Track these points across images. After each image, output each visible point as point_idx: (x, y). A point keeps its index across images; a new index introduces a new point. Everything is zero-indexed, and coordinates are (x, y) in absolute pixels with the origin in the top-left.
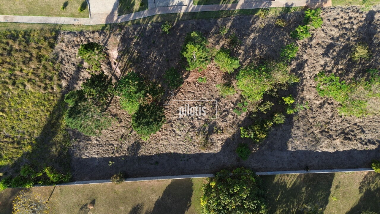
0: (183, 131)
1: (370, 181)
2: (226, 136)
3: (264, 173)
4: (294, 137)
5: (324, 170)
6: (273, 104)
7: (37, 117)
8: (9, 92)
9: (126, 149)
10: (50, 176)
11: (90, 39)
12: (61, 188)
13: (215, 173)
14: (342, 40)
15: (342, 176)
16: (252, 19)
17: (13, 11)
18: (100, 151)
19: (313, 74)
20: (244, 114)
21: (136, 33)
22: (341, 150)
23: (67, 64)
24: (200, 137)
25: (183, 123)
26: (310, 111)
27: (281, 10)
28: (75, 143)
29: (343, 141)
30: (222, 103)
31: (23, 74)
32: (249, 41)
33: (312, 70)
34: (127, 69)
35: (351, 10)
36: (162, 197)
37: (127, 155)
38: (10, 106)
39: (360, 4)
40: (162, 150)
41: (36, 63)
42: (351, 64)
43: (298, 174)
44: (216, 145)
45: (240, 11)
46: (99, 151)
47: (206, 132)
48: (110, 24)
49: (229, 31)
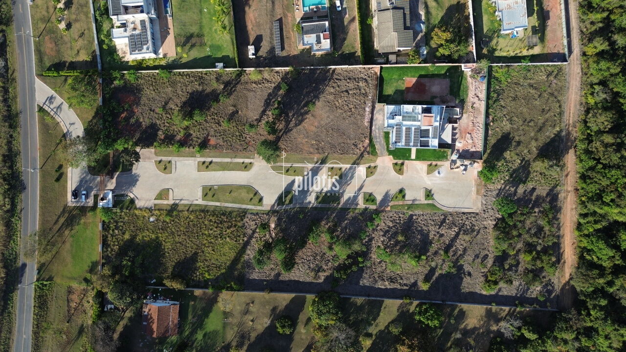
0: (304, 269)
1: (403, 306)
2: (327, 274)
3: (345, 296)
4: (364, 278)
5: (379, 298)
6: (352, 261)
7: (230, 255)
8: (218, 242)
9: (273, 276)
10: (234, 286)
11: (261, 217)
12: (238, 293)
13: (318, 293)
14: (394, 229)
15: (388, 302)
16: (347, 213)
17: (225, 201)
19: (377, 245)
20: (338, 263)
21: (285, 216)
22: (388, 288)
23: (248, 229)
24: (313, 273)
25: (304, 265)
26: (374, 265)
27: (362, 210)
28: (247, 270)
29: (390, 283)
30: (326, 256)
31: (226, 233)
32: (343, 225)
33: (376, 243)
34: (278, 234)
35: (401, 213)
36: (289, 303)
37: (273, 279)
38: (217, 249)
39: (405, 211)
40: (291, 278)
41: (234, 228)
42: (397, 242)
43: (364, 298)
44: (321, 278)
45: (341, 209)
46: (259, 276)
47: (316, 271)
48: (272, 211)
49: (334, 218)
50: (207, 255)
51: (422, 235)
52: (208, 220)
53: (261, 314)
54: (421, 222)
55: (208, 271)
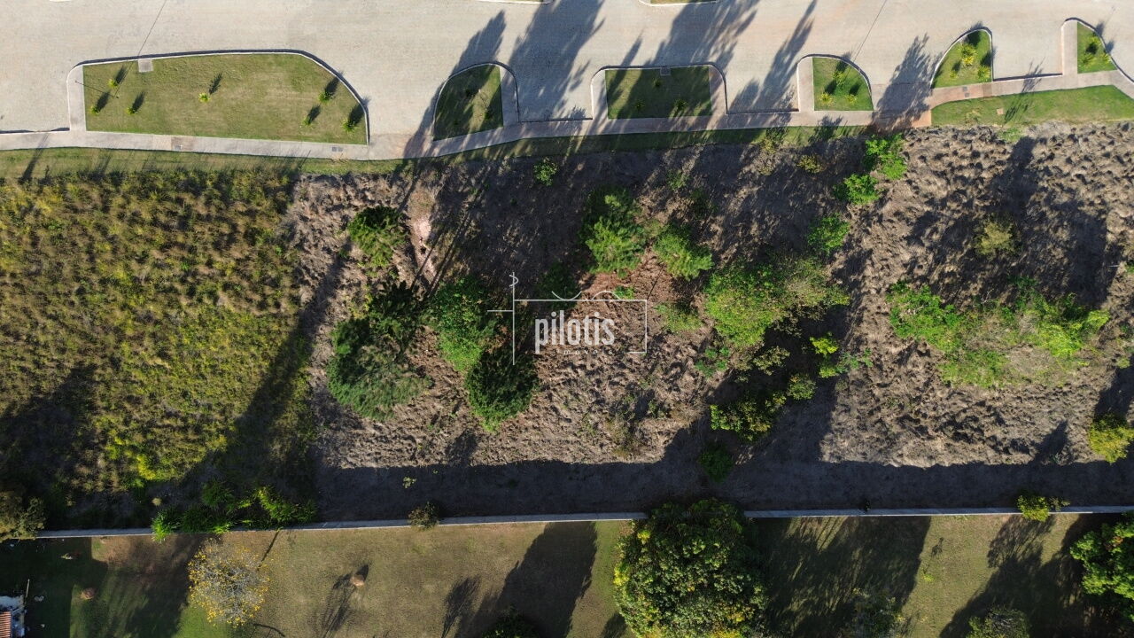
0: (576, 410)
1: (1014, 538)
2: (677, 424)
3: (764, 514)
4: (836, 430)
5: (905, 510)
6: (788, 354)
7: (241, 370)
8: (179, 313)
9: (442, 450)
10: (270, 507)
11: (367, 193)
12: (292, 536)
13: (648, 511)
14: (954, 206)
15: (948, 526)
16: (745, 152)
17: (193, 125)
18: (383, 453)
19: (884, 284)
20: (720, 373)
21: (473, 181)
22: (947, 464)
23: (313, 250)
24: (617, 425)
25: (577, 390)
26: (875, 370)
27: (812, 133)
28: (326, 433)
29: (951, 442)
30: (669, 346)
31: (212, 271)
33: (882, 273)
34: (450, 264)
35: (978, 136)
36: (522, 564)
37: (444, 462)
38: (180, 345)
39: (999, 124)
40: (525, 454)
41: (246, 246)
42: (974, 263)
43: (844, 517)
44: (654, 444)
45: (717, 134)
46: (380, 453)
47: (630, 413)
48: (415, 160)
49: (689, 182)
50: (137, 375)
51: (1076, 225)
52: (121, 217)
53: (402, 619)
54: (1066, 170)
55: (148, 449)
